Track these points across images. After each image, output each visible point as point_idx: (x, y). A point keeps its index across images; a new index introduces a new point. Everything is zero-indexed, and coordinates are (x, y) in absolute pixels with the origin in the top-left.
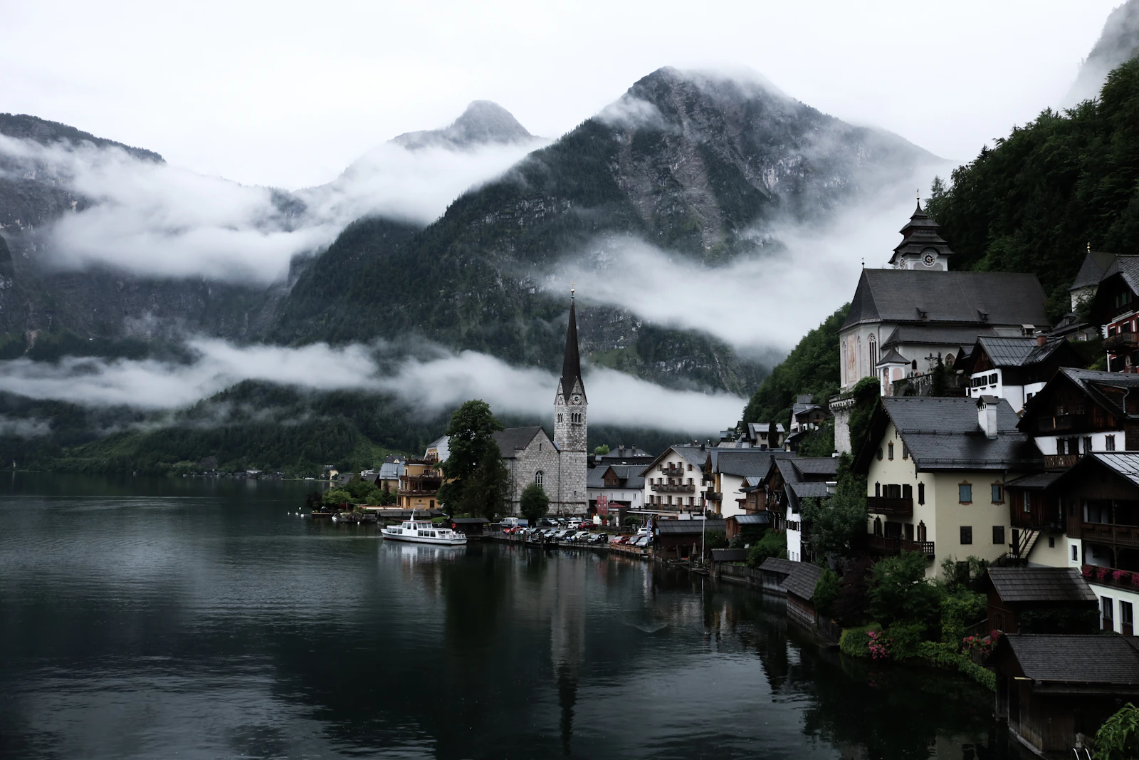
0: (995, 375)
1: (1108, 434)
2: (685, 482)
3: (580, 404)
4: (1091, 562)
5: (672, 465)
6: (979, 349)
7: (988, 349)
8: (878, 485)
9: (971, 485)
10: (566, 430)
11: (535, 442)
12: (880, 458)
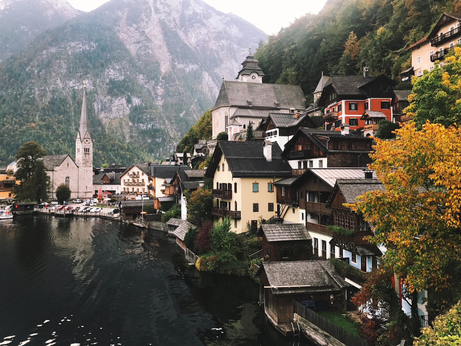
0: (276, 131)
1: (320, 159)
2: (140, 181)
3: (89, 143)
4: (310, 220)
5: (134, 173)
6: (269, 119)
7: (273, 119)
8: (218, 183)
9: (258, 183)
10: (81, 156)
11: (65, 162)
12: (219, 170)
